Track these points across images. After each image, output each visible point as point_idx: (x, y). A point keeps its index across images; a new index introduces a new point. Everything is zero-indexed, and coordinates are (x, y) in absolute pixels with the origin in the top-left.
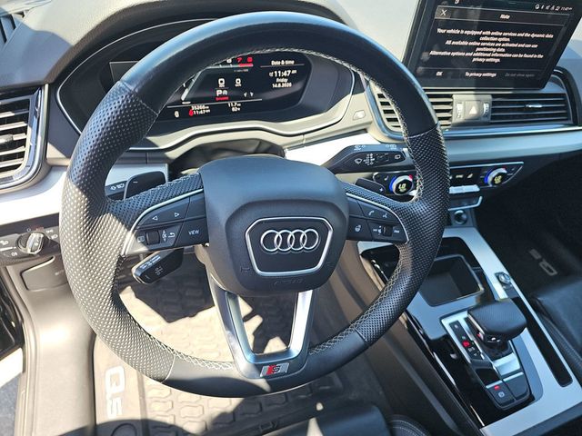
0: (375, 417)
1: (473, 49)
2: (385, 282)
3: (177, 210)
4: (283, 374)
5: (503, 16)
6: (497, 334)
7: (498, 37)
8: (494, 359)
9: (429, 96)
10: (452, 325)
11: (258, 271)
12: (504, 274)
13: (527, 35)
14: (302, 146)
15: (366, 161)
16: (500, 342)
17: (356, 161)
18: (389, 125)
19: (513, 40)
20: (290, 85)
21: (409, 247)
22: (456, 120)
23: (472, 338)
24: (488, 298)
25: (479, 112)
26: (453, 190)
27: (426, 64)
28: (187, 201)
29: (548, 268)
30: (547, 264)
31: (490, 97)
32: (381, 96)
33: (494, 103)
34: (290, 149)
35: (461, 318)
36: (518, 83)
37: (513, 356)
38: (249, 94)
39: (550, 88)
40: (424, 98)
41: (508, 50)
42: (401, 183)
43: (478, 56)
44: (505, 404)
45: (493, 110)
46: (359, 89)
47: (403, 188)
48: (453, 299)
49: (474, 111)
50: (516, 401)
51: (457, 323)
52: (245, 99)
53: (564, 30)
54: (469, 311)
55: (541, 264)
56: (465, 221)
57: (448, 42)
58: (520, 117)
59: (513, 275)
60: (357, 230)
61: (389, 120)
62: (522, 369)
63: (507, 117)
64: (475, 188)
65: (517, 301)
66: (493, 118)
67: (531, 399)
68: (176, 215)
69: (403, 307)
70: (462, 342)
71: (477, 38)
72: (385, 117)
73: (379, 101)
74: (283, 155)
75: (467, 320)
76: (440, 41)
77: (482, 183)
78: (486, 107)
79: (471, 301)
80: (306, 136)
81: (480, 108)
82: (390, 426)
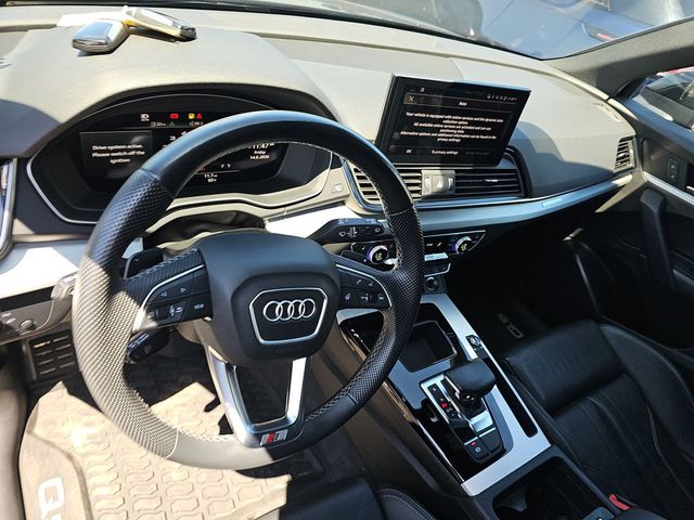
0: (362, 489)
1: (437, 130)
2: (367, 353)
3: (182, 286)
4: (282, 441)
5: (461, 104)
6: (471, 392)
7: (458, 120)
8: (470, 417)
9: (400, 171)
10: (430, 388)
11: (262, 341)
12: (474, 337)
13: (482, 119)
14: (283, 217)
15: (350, 234)
16: (473, 400)
17: (340, 234)
18: (365, 198)
19: (471, 123)
20: (267, 157)
21: (393, 311)
22: (424, 193)
23: (449, 399)
24: (461, 358)
25: (444, 187)
26: (427, 258)
27: (397, 142)
28: (191, 277)
29: (516, 332)
30: (514, 327)
31: (454, 172)
32: (356, 171)
33: (457, 178)
34: (270, 221)
35: (438, 381)
36: (476, 160)
37: (486, 413)
38: (226, 166)
39: (504, 165)
40: (396, 173)
41: (467, 132)
42: (378, 252)
43: (442, 137)
44: (482, 458)
45: (457, 184)
46: (337, 164)
47: (379, 258)
48: (430, 363)
49: (440, 185)
50: (491, 455)
51: (435, 385)
52: (223, 169)
53: (511, 116)
54: (445, 373)
55: (508, 328)
56: (437, 288)
57: (416, 124)
58: (480, 190)
59: (482, 337)
60: (347, 298)
61: (365, 193)
62: (494, 425)
63: (469, 190)
64: (444, 256)
65: (488, 361)
66: (457, 191)
67: (503, 452)
68: (183, 290)
69: (384, 376)
70: (440, 403)
71: (440, 121)
72: (361, 190)
73: (355, 175)
74: (264, 226)
75: (444, 382)
76: (408, 124)
77: (449, 250)
78: (450, 181)
79: (446, 364)
80: (287, 208)
81: (446, 182)
82: (377, 496)
